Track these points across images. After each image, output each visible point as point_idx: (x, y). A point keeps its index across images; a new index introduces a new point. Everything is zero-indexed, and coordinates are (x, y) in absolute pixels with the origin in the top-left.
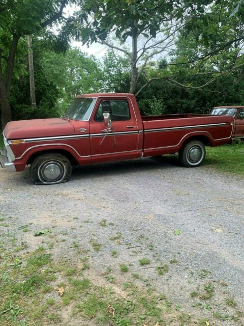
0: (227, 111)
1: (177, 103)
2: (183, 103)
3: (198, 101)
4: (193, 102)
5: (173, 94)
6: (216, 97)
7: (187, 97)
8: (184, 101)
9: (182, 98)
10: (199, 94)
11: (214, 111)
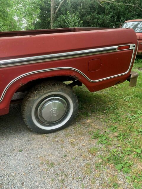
0: (137, 25)
1: (94, 18)
2: (99, 19)
3: (113, 16)
4: (109, 17)
5: (90, 9)
6: (130, 12)
7: (104, 12)
8: (100, 16)
9: (98, 13)
10: (114, 9)
11: (125, 25)
